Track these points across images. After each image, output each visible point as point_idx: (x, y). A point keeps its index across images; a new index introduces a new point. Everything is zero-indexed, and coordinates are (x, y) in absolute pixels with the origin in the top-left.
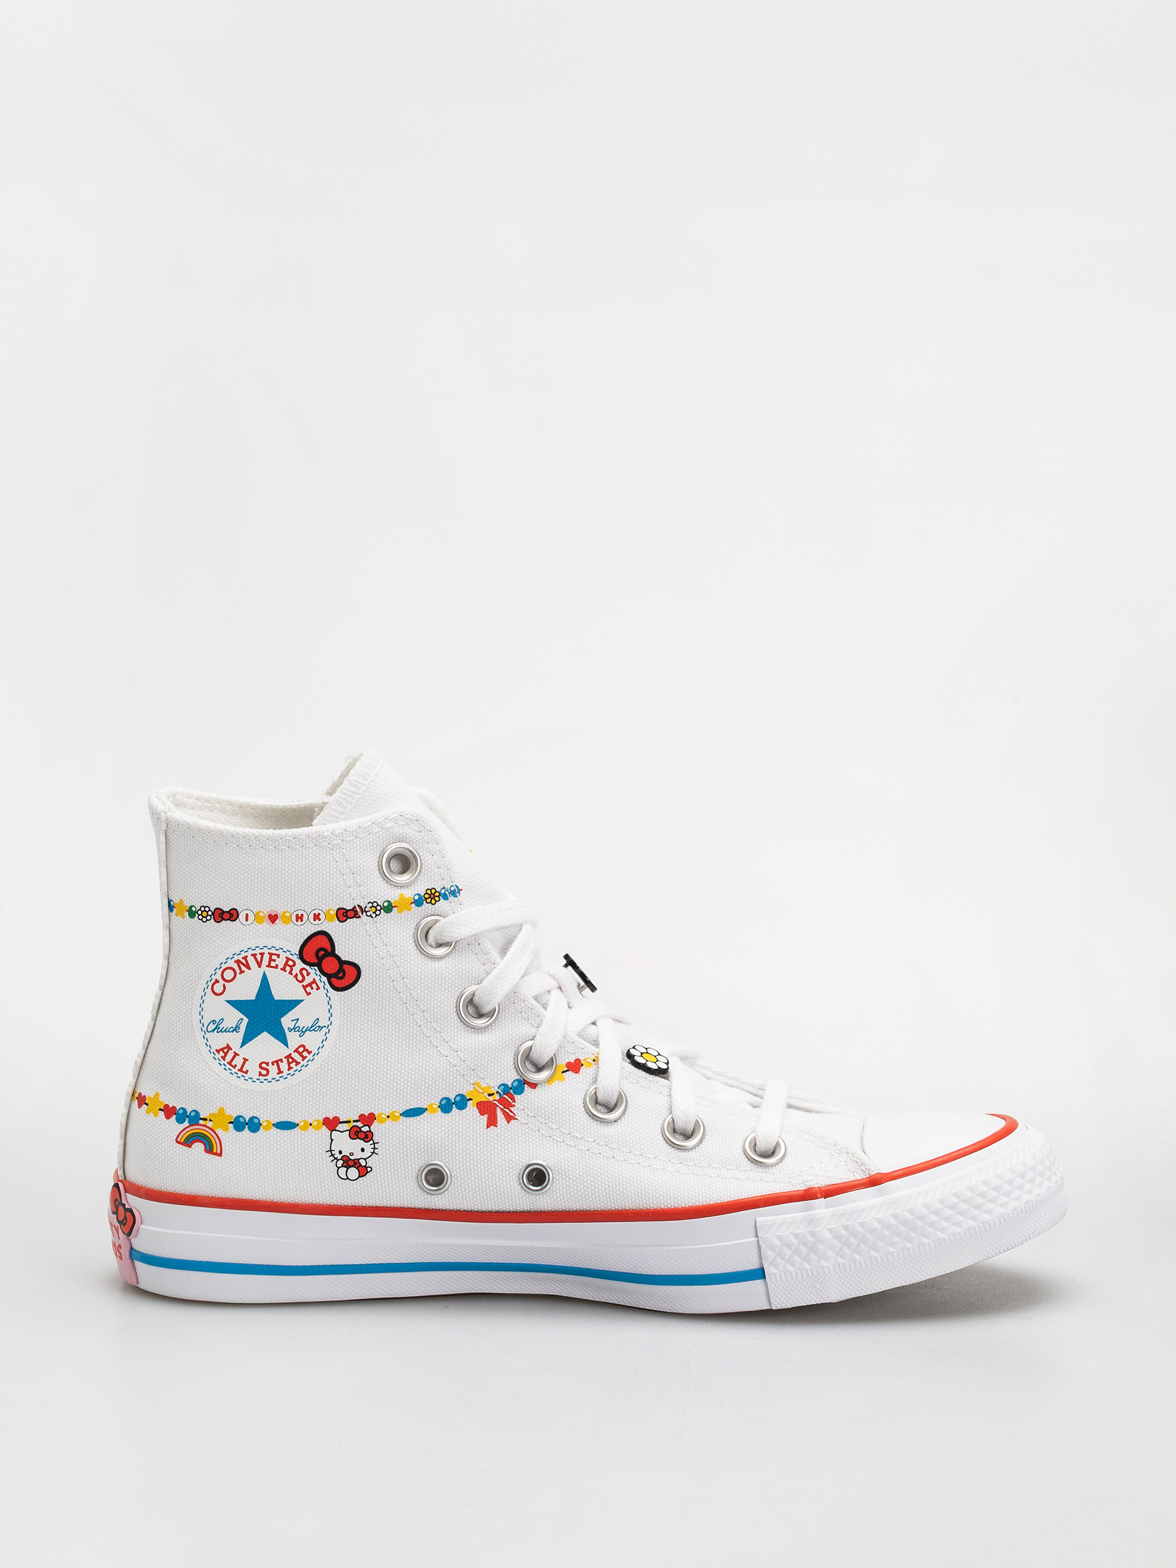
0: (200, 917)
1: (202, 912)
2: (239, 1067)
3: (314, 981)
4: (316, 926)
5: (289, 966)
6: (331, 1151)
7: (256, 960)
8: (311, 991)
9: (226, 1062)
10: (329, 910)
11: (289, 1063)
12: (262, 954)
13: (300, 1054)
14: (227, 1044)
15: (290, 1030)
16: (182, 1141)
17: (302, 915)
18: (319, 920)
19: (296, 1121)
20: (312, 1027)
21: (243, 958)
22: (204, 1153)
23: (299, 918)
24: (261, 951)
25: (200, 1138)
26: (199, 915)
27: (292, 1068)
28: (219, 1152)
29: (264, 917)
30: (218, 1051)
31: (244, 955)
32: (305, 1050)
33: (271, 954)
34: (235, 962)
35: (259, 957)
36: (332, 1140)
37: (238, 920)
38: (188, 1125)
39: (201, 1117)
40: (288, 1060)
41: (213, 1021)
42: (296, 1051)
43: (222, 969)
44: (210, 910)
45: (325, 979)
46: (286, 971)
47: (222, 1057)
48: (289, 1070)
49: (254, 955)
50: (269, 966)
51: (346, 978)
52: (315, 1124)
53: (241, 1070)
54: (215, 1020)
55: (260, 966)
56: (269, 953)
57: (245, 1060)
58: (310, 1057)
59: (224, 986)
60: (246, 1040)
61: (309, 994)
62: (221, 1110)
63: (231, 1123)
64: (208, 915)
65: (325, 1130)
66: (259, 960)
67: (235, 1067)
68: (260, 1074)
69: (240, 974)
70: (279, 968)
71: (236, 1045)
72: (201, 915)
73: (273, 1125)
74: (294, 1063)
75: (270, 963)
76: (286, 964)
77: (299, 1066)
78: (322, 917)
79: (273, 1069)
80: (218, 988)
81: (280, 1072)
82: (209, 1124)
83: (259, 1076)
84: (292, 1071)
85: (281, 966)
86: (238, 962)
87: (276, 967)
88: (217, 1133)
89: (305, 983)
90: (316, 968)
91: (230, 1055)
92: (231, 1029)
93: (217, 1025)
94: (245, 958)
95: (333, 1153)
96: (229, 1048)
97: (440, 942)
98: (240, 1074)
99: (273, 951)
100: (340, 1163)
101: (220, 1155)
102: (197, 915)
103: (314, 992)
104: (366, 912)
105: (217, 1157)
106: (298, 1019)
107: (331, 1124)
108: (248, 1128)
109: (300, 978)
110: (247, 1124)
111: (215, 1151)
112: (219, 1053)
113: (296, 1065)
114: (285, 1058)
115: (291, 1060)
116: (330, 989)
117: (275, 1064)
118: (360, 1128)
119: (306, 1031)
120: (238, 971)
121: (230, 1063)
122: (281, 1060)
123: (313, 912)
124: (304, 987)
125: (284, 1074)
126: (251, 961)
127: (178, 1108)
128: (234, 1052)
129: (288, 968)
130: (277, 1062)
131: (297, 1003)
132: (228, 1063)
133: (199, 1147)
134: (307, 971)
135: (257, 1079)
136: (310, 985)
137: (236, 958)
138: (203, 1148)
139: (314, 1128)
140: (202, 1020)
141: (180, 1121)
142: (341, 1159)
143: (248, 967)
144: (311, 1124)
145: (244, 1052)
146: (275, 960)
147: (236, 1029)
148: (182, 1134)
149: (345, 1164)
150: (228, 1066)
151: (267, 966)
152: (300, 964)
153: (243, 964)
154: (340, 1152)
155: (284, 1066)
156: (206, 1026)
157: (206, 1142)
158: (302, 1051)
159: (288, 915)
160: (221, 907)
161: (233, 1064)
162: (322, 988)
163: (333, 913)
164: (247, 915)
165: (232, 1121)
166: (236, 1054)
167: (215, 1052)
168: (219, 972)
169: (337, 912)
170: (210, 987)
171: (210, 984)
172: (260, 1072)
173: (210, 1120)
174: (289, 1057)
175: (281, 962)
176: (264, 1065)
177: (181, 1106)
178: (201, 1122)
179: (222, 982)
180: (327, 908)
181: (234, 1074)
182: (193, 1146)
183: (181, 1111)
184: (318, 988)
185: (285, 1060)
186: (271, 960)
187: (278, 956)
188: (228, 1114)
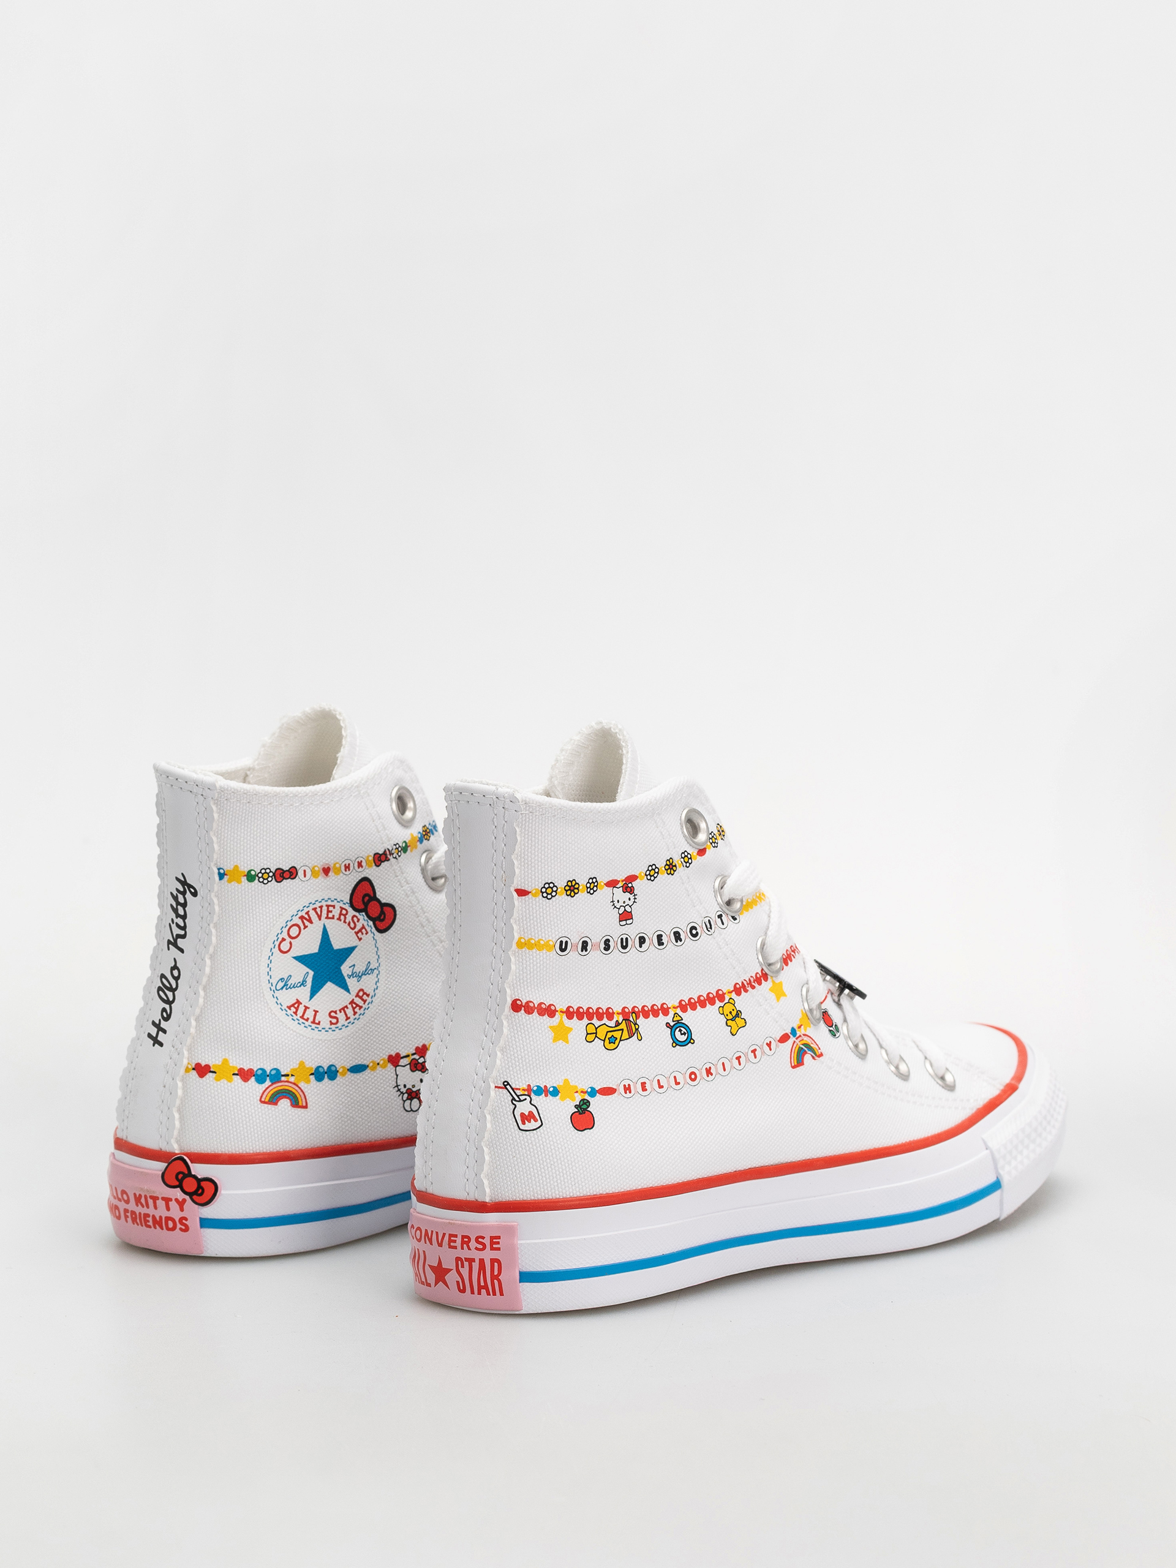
0: (261, 880)
1: (263, 874)
2: (311, 1019)
3: (363, 927)
4: (360, 874)
5: (343, 915)
6: (397, 1086)
7: (317, 913)
8: (362, 936)
9: (298, 1017)
10: (368, 857)
11: (354, 1009)
12: (321, 907)
13: (361, 998)
14: (297, 999)
15: (349, 977)
16: (267, 1100)
17: (349, 864)
18: (362, 867)
19: (365, 1062)
20: (366, 971)
21: (306, 913)
22: (290, 1108)
23: (347, 867)
24: (320, 904)
25: (285, 1094)
26: (259, 878)
27: (356, 1013)
28: (304, 1104)
29: (319, 871)
30: (289, 1008)
31: (306, 910)
32: (365, 993)
33: (328, 906)
34: (300, 918)
35: (318, 910)
36: (397, 1076)
37: (297, 877)
38: (270, 1084)
39: (283, 1074)
40: (352, 1006)
41: (281, 979)
42: (357, 995)
43: (288, 927)
44: (271, 872)
45: (371, 923)
46: (341, 920)
47: (294, 1012)
48: (354, 1015)
49: (315, 909)
50: (327, 918)
51: (386, 920)
52: (381, 1063)
53: (313, 1022)
54: (284, 979)
55: (320, 919)
56: (327, 906)
57: (316, 1012)
58: (369, 1000)
59: (291, 943)
60: (313, 993)
61: (360, 939)
62: (302, 1064)
63: (312, 1074)
64: (269, 876)
65: (390, 1066)
66: (319, 913)
67: (307, 1020)
68: (331, 1023)
69: (304, 929)
70: (336, 918)
71: (305, 1001)
72: (262, 877)
73: (348, 1070)
74: (358, 1008)
75: (328, 915)
76: (341, 914)
77: (362, 1009)
78: (364, 864)
79: (341, 1016)
80: (285, 946)
81: (348, 1018)
82: (292, 1079)
83: (331, 1025)
84: (357, 1016)
85: (337, 916)
86: (302, 918)
87: (333, 918)
88: (300, 1086)
89: (356, 930)
90: (364, 913)
91: (301, 1008)
92: (299, 985)
93: (286, 982)
94: (307, 913)
95: (399, 1087)
96: (298, 1002)
97: (435, 876)
98: (314, 1026)
99: (330, 903)
100: (406, 1096)
101: (306, 1107)
102: (257, 878)
103: (364, 937)
104: (393, 854)
105: (303, 1110)
106: (354, 965)
107: (394, 1060)
108: (328, 1077)
109: (352, 925)
110: (326, 1073)
111: (300, 1104)
112: (290, 1009)
113: (360, 1009)
114: (350, 1004)
115: (354, 1006)
116: (376, 932)
117: (342, 1011)
118: (417, 1060)
119: (362, 975)
120: (302, 927)
121: (302, 1017)
122: (346, 1007)
123: (357, 860)
124: (357, 933)
125: (351, 1020)
126: (313, 914)
127: (255, 1070)
128: (305, 1006)
129: (342, 917)
130: (343, 1009)
131: (351, 949)
132: (300, 1017)
133: (285, 1103)
134: (357, 917)
135: (329, 1028)
136: (360, 931)
137: (300, 914)
138: (289, 1104)
139: (381, 1067)
140: (270, 980)
141: (261, 1079)
142: (406, 1093)
143: (310, 921)
144: (378, 1064)
145: (313, 1004)
146: (331, 912)
147: (303, 983)
148: (266, 1093)
149: (410, 1097)
150: (302, 1020)
151: (326, 918)
152: (351, 912)
153: (306, 919)
154: (405, 1086)
155: (350, 1012)
156: (274, 985)
157: (291, 1097)
158: (362, 994)
159: (338, 865)
160: (281, 867)
161: (305, 1017)
162: (370, 933)
163: (371, 858)
164: (305, 871)
165: (313, 1072)
166: (306, 1008)
167: (287, 1009)
168: (285, 930)
169: (374, 858)
170: (277, 946)
171: (277, 943)
172: (331, 1021)
173: (292, 1075)
174: (352, 1002)
175: (336, 912)
176: (333, 1014)
177: (259, 1067)
178: (283, 1078)
179: (288, 940)
180: (366, 855)
181: (309, 1027)
182: (279, 1103)
183: (260, 1072)
184: (367, 933)
185: (349, 1006)
186: (329, 911)
187: (334, 906)
188: (308, 1066)
